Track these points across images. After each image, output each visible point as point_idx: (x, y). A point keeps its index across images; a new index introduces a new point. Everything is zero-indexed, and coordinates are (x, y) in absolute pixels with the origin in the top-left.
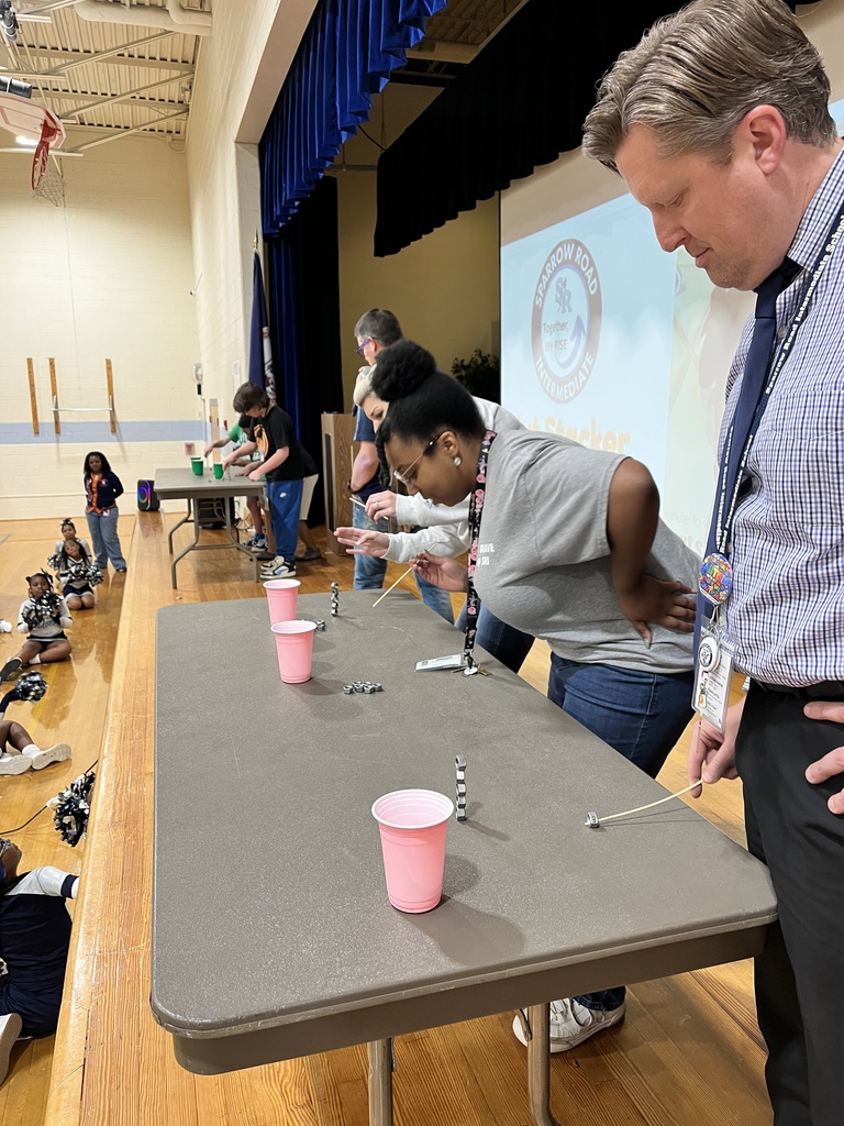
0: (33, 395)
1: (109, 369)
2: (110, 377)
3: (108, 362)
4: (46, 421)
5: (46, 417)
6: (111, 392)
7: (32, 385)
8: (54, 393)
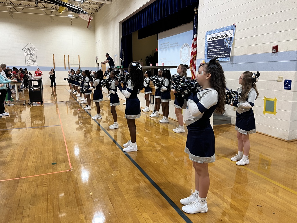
0: (65, 62)
1: (79, 57)
2: (79, 59)
3: (79, 56)
4: (67, 67)
5: (67, 66)
6: (79, 62)
7: (65, 60)
8: (69, 61)
